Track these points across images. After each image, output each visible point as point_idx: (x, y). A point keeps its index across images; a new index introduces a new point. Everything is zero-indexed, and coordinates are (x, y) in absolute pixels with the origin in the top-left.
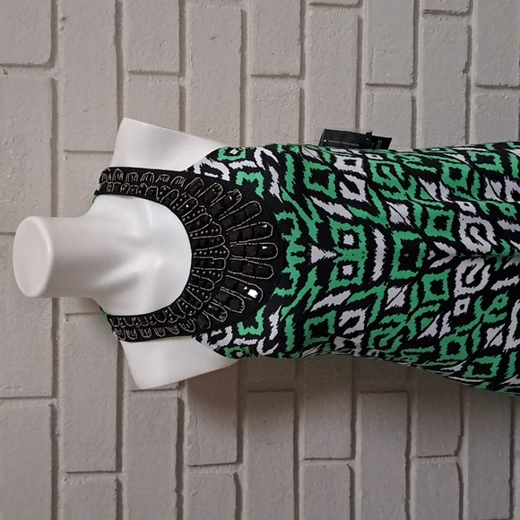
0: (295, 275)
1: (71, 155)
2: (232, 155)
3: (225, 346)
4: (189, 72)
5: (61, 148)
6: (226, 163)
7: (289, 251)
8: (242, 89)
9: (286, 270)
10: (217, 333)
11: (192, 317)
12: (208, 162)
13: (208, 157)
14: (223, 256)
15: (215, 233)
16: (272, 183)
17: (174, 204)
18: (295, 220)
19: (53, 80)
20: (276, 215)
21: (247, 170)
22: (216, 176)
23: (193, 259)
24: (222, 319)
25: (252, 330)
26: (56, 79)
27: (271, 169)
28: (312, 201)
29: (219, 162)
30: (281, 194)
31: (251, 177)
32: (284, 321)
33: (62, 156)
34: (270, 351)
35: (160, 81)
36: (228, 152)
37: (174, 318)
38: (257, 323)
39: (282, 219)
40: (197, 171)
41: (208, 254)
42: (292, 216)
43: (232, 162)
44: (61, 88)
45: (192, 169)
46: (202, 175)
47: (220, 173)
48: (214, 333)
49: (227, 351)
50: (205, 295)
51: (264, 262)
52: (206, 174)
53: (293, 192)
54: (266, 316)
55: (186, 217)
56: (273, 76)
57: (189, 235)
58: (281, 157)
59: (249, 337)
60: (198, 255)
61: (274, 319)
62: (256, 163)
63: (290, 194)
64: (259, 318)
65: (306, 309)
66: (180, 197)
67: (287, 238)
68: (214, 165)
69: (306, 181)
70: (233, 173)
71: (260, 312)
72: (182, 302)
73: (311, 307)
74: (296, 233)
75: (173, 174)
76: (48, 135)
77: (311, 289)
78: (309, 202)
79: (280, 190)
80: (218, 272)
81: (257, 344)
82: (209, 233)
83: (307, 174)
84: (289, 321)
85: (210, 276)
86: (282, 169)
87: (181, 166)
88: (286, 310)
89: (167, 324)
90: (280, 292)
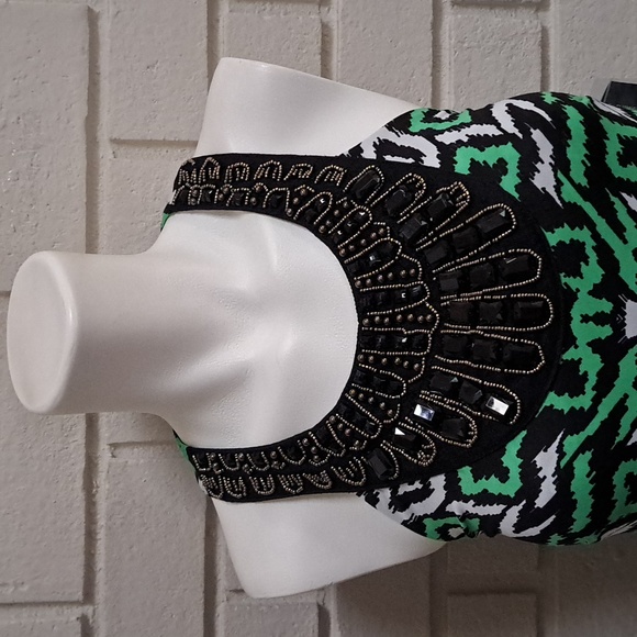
0: (591, 364)
1: (122, 150)
2: (440, 121)
3: (426, 516)
5: (104, 134)
6: (429, 135)
7: (576, 312)
8: (436, 26)
9: (570, 354)
10: (410, 488)
11: (358, 454)
12: (391, 137)
13: (390, 126)
14: (426, 325)
15: (408, 278)
16: (539, 165)
17: (322, 222)
18: (590, 243)
19: (90, 10)
20: (548, 235)
21: (479, 142)
22: (411, 161)
23: (361, 334)
24: (423, 459)
25: (493, 485)
26: (97, 9)
27: (537, 135)
28: (625, 202)
29: (413, 134)
30: (558, 188)
31: (490, 156)
32: (570, 465)
33: (105, 151)
34: (534, 531)
35: (285, 14)
36: (430, 116)
37: (322, 455)
38: (507, 470)
39: (561, 243)
40: (369, 153)
41: (393, 322)
42: (583, 235)
43: (442, 132)
44: (105, 26)
45: (357, 150)
46: (380, 161)
47: (417, 154)
48: (404, 488)
49: (430, 524)
50: (387, 408)
51: (520, 335)
52: (388, 158)
53: (584, 182)
54: (527, 454)
55: (346, 247)
57: (352, 283)
58: (556, 111)
59: (484, 498)
60: (372, 323)
61: (547, 461)
62: (498, 126)
63: (578, 187)
64: (511, 459)
65: (618, 439)
66: (334, 207)
67: (573, 283)
68: (404, 140)
69: (612, 161)
70: (447, 152)
71: (513, 447)
72: (338, 421)
73: (629, 436)
74: (593, 272)
75: (319, 162)
76: (80, 110)
77: (626, 396)
78: (618, 205)
79: (557, 180)
80: (413, 360)
81: (504, 513)
82: (396, 279)
83: (613, 148)
84: (582, 466)
85: (398, 369)
86: (559, 135)
87: (336, 146)
88: (573, 443)
89: (307, 468)
90: (558, 402)
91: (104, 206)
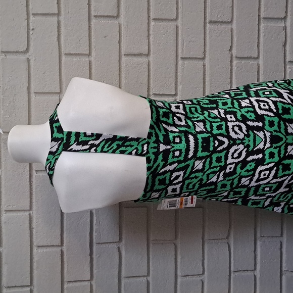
1: (37, 94)
4: (93, 54)
5: (32, 90)
8: (120, 61)
19: (28, 58)
26: (30, 58)
33: (33, 95)
35: (80, 59)
44: (32, 62)
56: (135, 55)
76: (26, 85)
91: (33, 110)
